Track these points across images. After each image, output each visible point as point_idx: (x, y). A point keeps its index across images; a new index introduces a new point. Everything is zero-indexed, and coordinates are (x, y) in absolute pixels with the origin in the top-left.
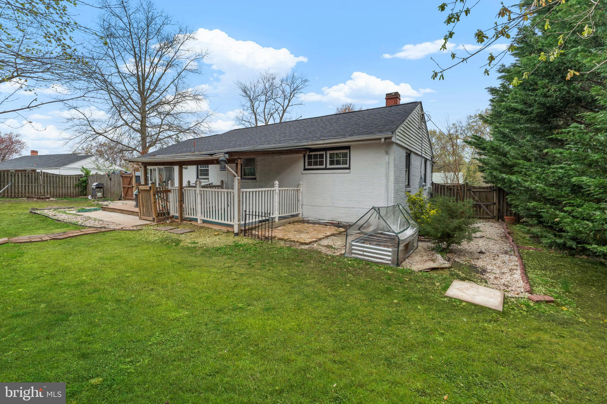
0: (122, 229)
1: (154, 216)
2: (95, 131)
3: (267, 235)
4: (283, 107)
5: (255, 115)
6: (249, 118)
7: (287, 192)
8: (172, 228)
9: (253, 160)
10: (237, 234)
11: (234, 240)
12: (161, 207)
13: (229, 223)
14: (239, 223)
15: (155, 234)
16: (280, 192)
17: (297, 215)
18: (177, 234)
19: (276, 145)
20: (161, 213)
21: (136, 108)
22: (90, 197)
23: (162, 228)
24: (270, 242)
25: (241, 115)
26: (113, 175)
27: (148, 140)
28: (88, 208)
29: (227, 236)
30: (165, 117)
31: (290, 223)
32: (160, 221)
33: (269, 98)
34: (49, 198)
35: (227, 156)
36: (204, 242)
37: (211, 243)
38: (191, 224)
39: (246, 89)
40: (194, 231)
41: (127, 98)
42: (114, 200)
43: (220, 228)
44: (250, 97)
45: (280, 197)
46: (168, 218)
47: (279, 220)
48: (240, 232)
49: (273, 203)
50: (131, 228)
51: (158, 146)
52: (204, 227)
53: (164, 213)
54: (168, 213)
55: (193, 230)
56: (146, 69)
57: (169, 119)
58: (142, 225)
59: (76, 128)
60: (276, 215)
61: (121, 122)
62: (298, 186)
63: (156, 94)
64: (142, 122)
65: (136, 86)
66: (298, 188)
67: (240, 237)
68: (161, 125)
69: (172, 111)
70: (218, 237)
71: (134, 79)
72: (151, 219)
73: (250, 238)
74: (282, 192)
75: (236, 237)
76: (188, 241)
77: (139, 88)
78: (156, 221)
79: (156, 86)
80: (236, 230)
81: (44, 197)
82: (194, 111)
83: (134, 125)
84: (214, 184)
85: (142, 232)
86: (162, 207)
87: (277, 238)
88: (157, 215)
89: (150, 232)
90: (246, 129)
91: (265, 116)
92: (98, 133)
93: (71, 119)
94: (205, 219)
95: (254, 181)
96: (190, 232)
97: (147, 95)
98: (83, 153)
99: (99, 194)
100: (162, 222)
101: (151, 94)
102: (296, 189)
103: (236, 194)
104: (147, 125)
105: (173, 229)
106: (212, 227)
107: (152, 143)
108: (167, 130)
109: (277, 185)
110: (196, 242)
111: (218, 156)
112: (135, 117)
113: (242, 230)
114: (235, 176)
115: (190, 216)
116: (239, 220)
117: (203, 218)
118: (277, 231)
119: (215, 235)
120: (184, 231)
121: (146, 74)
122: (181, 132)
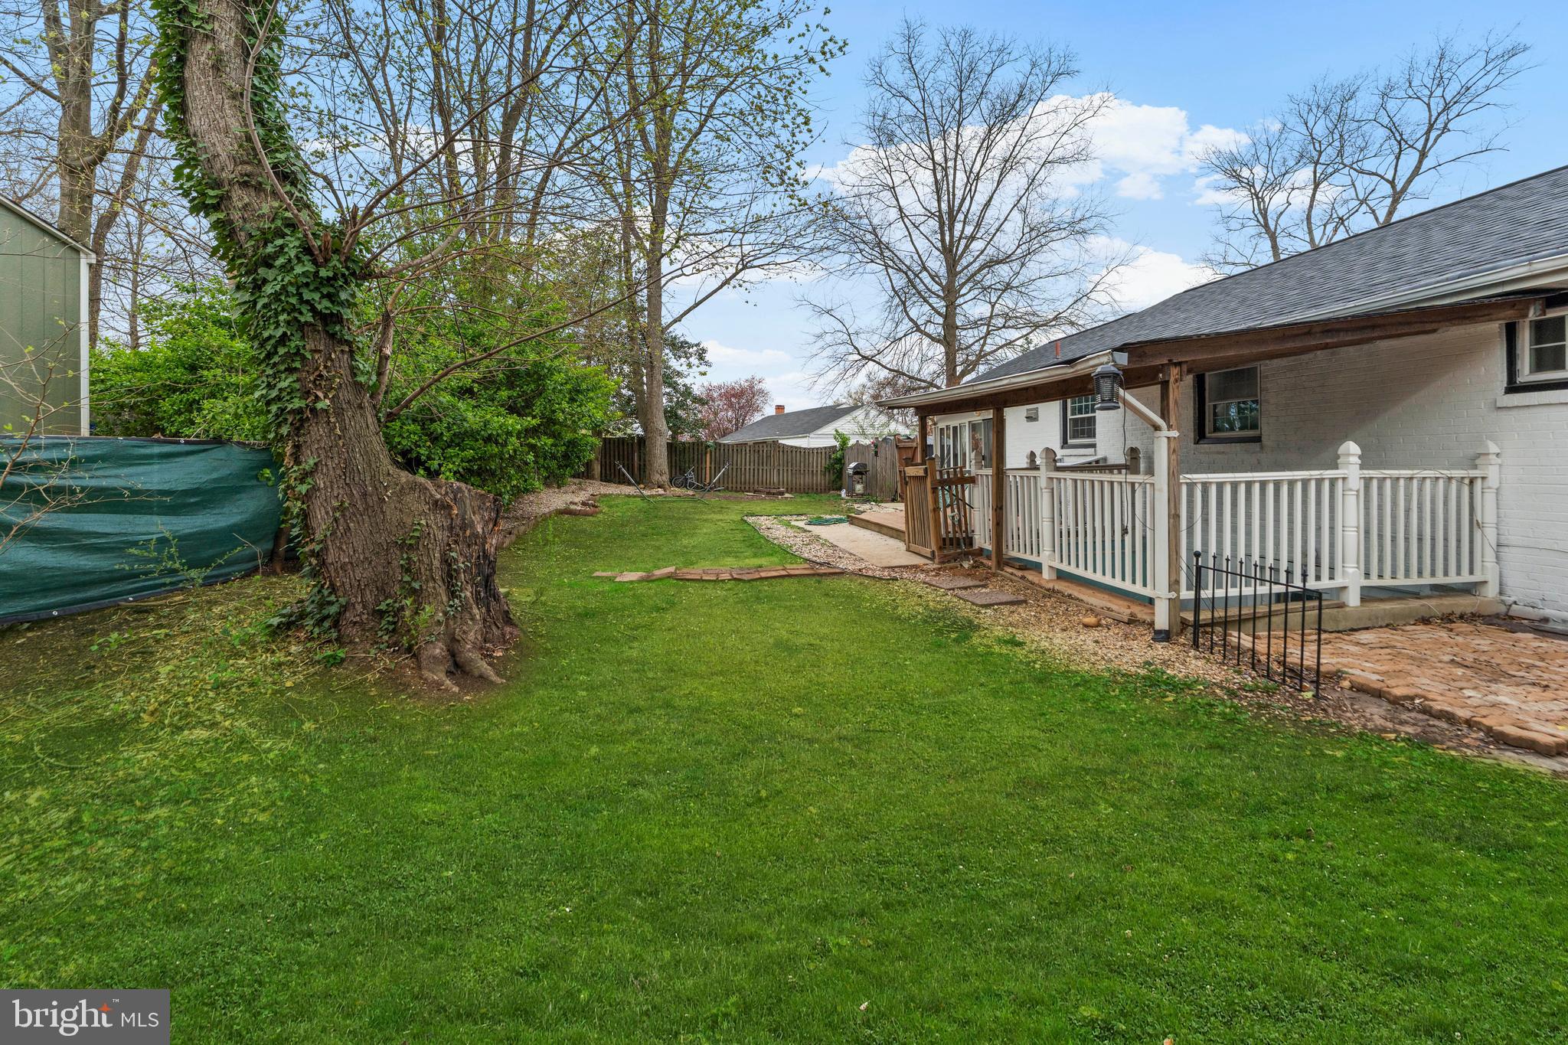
0: (859, 574)
1: (934, 548)
2: (859, 354)
3: (1293, 659)
4: (1392, 183)
5: (1273, 238)
6: (1248, 252)
7: (1408, 489)
8: (967, 584)
9: (1251, 374)
10: (1164, 636)
11: (1150, 654)
12: (950, 522)
13: (1138, 589)
14: (1173, 595)
15: (920, 597)
16: (1367, 487)
17: (1468, 589)
18: (973, 604)
19: (1351, 304)
20: (951, 539)
21: (936, 288)
22: (843, 493)
23: (945, 581)
24: (1308, 695)
25: (1221, 248)
26: (884, 445)
27: (960, 357)
28: (828, 517)
29: (1126, 637)
30: (999, 297)
31: (1425, 621)
32: (949, 562)
33: (1330, 170)
34: (782, 493)
35: (1123, 359)
36: (1045, 644)
37: (1065, 652)
38: (1023, 578)
39: (1237, 167)
40: (1025, 602)
41: (917, 269)
42: (882, 502)
43: (1109, 605)
44: (1253, 186)
45: (1367, 508)
46: (966, 555)
47: (1363, 600)
48: (1176, 629)
49: (1332, 528)
50: (877, 574)
51: (982, 369)
52: (1059, 592)
53: (958, 539)
54: (970, 541)
55: (1022, 598)
56: (957, 192)
57: (1008, 300)
58: (904, 567)
59: (829, 352)
60: (1350, 579)
61: (906, 325)
62: (1473, 462)
63: (977, 246)
64: (945, 317)
65: (936, 239)
66: (1473, 473)
67: (1177, 648)
68: (991, 317)
69: (1016, 280)
70: (1095, 634)
71: (934, 224)
72: (927, 551)
73: (1219, 658)
74: (1380, 488)
75: (1159, 646)
76: (999, 632)
77: (943, 240)
78: (937, 560)
79: (978, 225)
80: (1162, 621)
81: (775, 491)
82: (1072, 268)
83: (930, 329)
84: (1111, 462)
85: (895, 586)
86: (953, 524)
87: (1346, 684)
88: (941, 543)
89: (912, 587)
90: (1227, 281)
91: (1310, 232)
92: (864, 357)
93: (820, 336)
94: (1064, 567)
95: (1255, 446)
96: (1012, 603)
97: (959, 252)
98: (847, 402)
99: (859, 488)
100: (951, 565)
101: (967, 247)
102: (1457, 473)
103: (1160, 490)
104: (959, 324)
105: (970, 587)
106: (1081, 597)
107: (969, 365)
108: (1000, 328)
109: (1355, 460)
110: (1019, 638)
111: (1092, 363)
112: (933, 308)
113: (1184, 623)
114: (1157, 428)
115: (1021, 555)
116: (1174, 585)
117: (1057, 565)
118: (1353, 649)
119: (1086, 626)
120: (994, 600)
121: (957, 204)
122: (1037, 326)
